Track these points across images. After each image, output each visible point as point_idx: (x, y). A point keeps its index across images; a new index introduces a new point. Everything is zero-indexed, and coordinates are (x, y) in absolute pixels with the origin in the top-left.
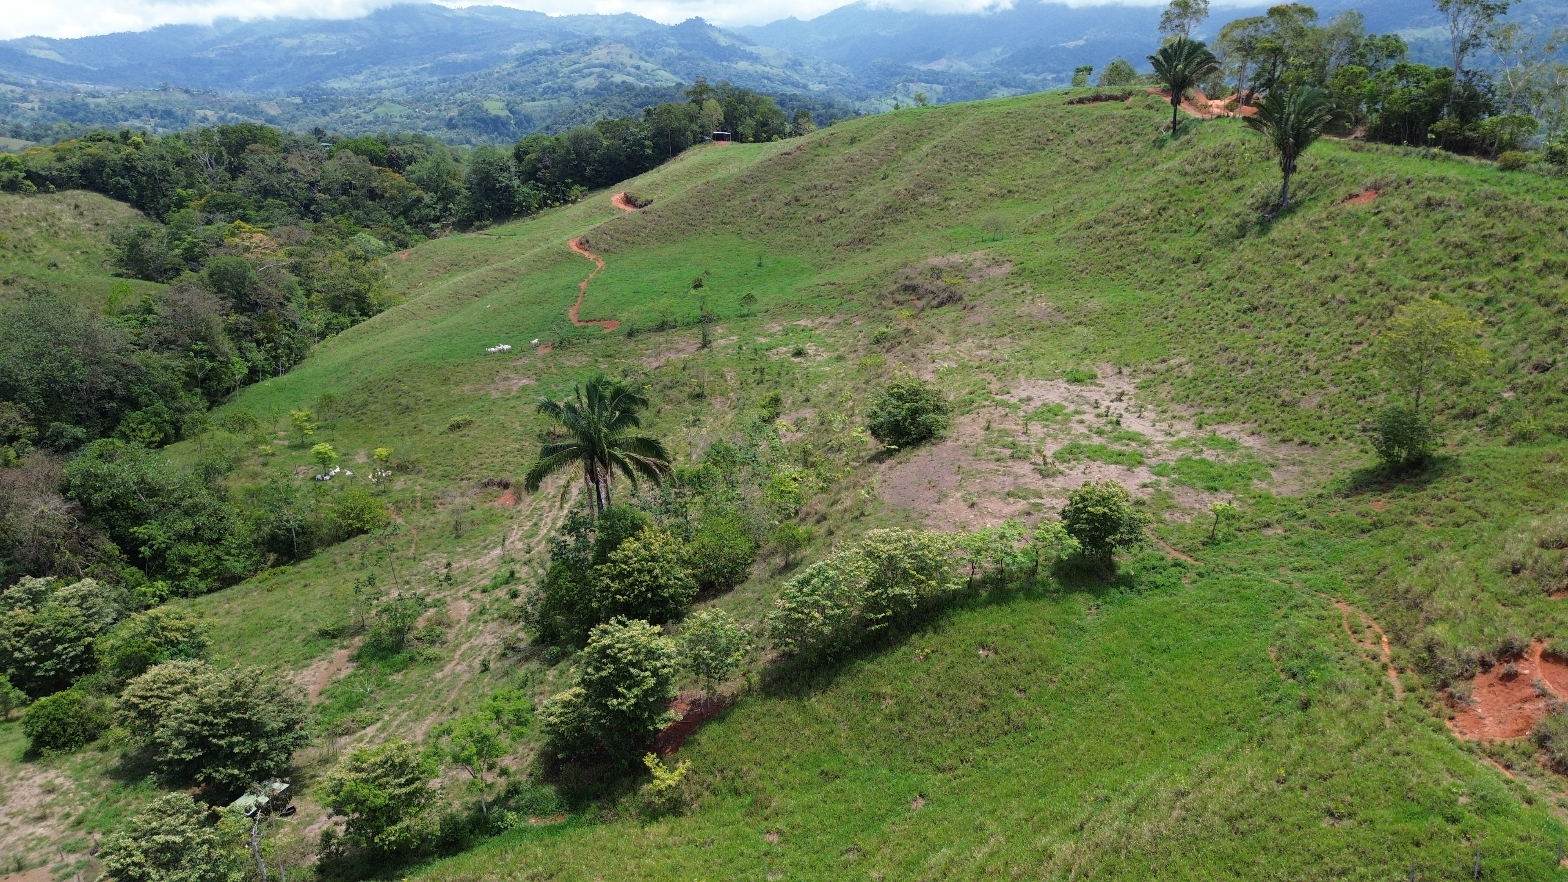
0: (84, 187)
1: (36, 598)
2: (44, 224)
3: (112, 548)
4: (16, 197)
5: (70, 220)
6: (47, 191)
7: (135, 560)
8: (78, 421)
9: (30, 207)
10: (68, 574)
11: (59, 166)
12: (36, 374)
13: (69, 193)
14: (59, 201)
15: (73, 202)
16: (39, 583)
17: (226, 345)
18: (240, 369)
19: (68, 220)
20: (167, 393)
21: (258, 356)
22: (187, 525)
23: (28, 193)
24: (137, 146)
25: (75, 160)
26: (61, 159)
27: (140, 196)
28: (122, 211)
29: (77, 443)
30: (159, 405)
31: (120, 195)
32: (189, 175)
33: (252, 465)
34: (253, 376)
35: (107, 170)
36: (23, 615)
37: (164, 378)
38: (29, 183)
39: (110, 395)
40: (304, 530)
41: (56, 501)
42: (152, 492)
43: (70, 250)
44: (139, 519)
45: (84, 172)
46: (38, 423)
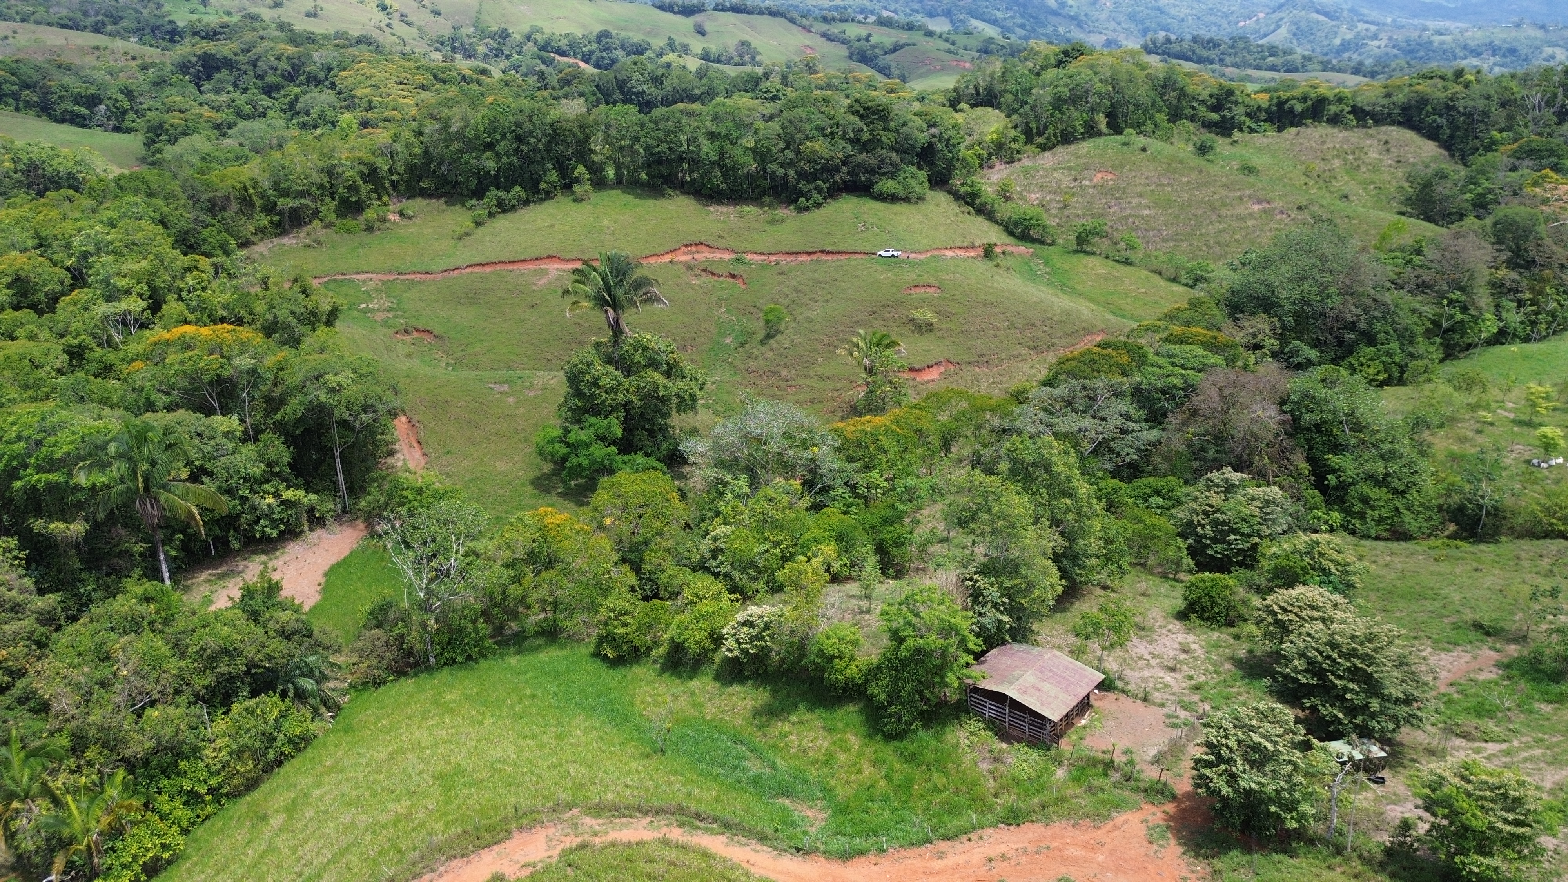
0: (1400, 124)
1: (1229, 488)
2: (1351, 157)
3: (1304, 467)
4: (1336, 130)
5: (1375, 155)
6: (1364, 126)
7: (1320, 485)
8: (1316, 344)
9: (1346, 140)
10: (1261, 477)
11: (1385, 102)
12: (1296, 295)
13: (1383, 128)
14: (1372, 136)
15: (1384, 138)
16: (1235, 477)
17: (1484, 299)
18: (1490, 326)
19: (1373, 155)
20: (1406, 337)
21: (1514, 317)
22: (1379, 468)
23: (1348, 127)
24: (1467, 85)
25: (1400, 98)
26: (1388, 95)
27: (1452, 137)
28: (1429, 149)
29: (1310, 363)
30: (1394, 346)
31: (1432, 134)
32: (1511, 117)
33: (1466, 429)
34: (1501, 337)
35: (1429, 108)
36: (1216, 499)
37: (1406, 319)
38: (1351, 117)
39: (1352, 326)
40: (1496, 512)
41: (1273, 411)
42: (1358, 427)
43: (1365, 184)
44: (1337, 448)
45: (1405, 109)
46: (1282, 338)
